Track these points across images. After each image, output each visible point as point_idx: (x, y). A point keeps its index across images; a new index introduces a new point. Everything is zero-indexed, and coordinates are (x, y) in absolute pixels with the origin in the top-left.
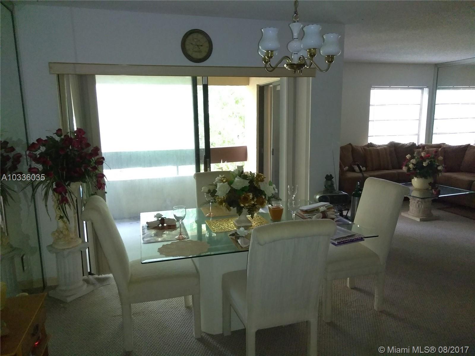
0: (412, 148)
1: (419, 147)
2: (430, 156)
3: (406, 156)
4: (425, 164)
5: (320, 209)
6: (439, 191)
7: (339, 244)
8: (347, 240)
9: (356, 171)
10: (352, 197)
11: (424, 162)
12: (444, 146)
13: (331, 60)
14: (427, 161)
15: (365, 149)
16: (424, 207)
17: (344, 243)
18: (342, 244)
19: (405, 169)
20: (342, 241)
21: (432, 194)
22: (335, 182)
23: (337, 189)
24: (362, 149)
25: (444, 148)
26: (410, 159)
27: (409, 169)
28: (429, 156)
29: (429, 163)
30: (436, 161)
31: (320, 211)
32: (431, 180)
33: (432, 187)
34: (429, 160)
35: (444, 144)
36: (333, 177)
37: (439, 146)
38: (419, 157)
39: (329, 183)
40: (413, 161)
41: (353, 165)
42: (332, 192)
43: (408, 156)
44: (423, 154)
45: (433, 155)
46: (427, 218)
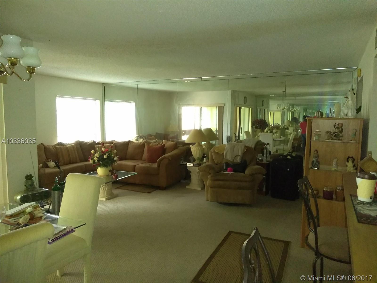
0: (93, 145)
1: (98, 144)
2: (109, 151)
3: (91, 152)
4: (105, 157)
5: (26, 210)
6: (117, 176)
7: (52, 242)
8: (60, 236)
9: (50, 167)
10: (52, 191)
11: (104, 155)
12: (115, 142)
13: (33, 71)
14: (107, 155)
15: (56, 148)
16: (107, 189)
17: (57, 239)
18: (55, 240)
19: (91, 162)
20: (55, 238)
21: (112, 178)
22: (35, 181)
23: (37, 187)
24: (53, 148)
25: (115, 144)
26: (94, 153)
27: (94, 161)
28: (107, 151)
29: (108, 155)
30: (112, 153)
31: (26, 212)
32: (110, 168)
33: (111, 173)
34: (108, 154)
35: (114, 141)
36: (33, 177)
37: (111, 142)
38: (101, 151)
39: (30, 182)
40: (97, 155)
41: (47, 162)
42: (33, 191)
43: (92, 152)
44: (103, 149)
45: (110, 150)
46: (111, 197)
